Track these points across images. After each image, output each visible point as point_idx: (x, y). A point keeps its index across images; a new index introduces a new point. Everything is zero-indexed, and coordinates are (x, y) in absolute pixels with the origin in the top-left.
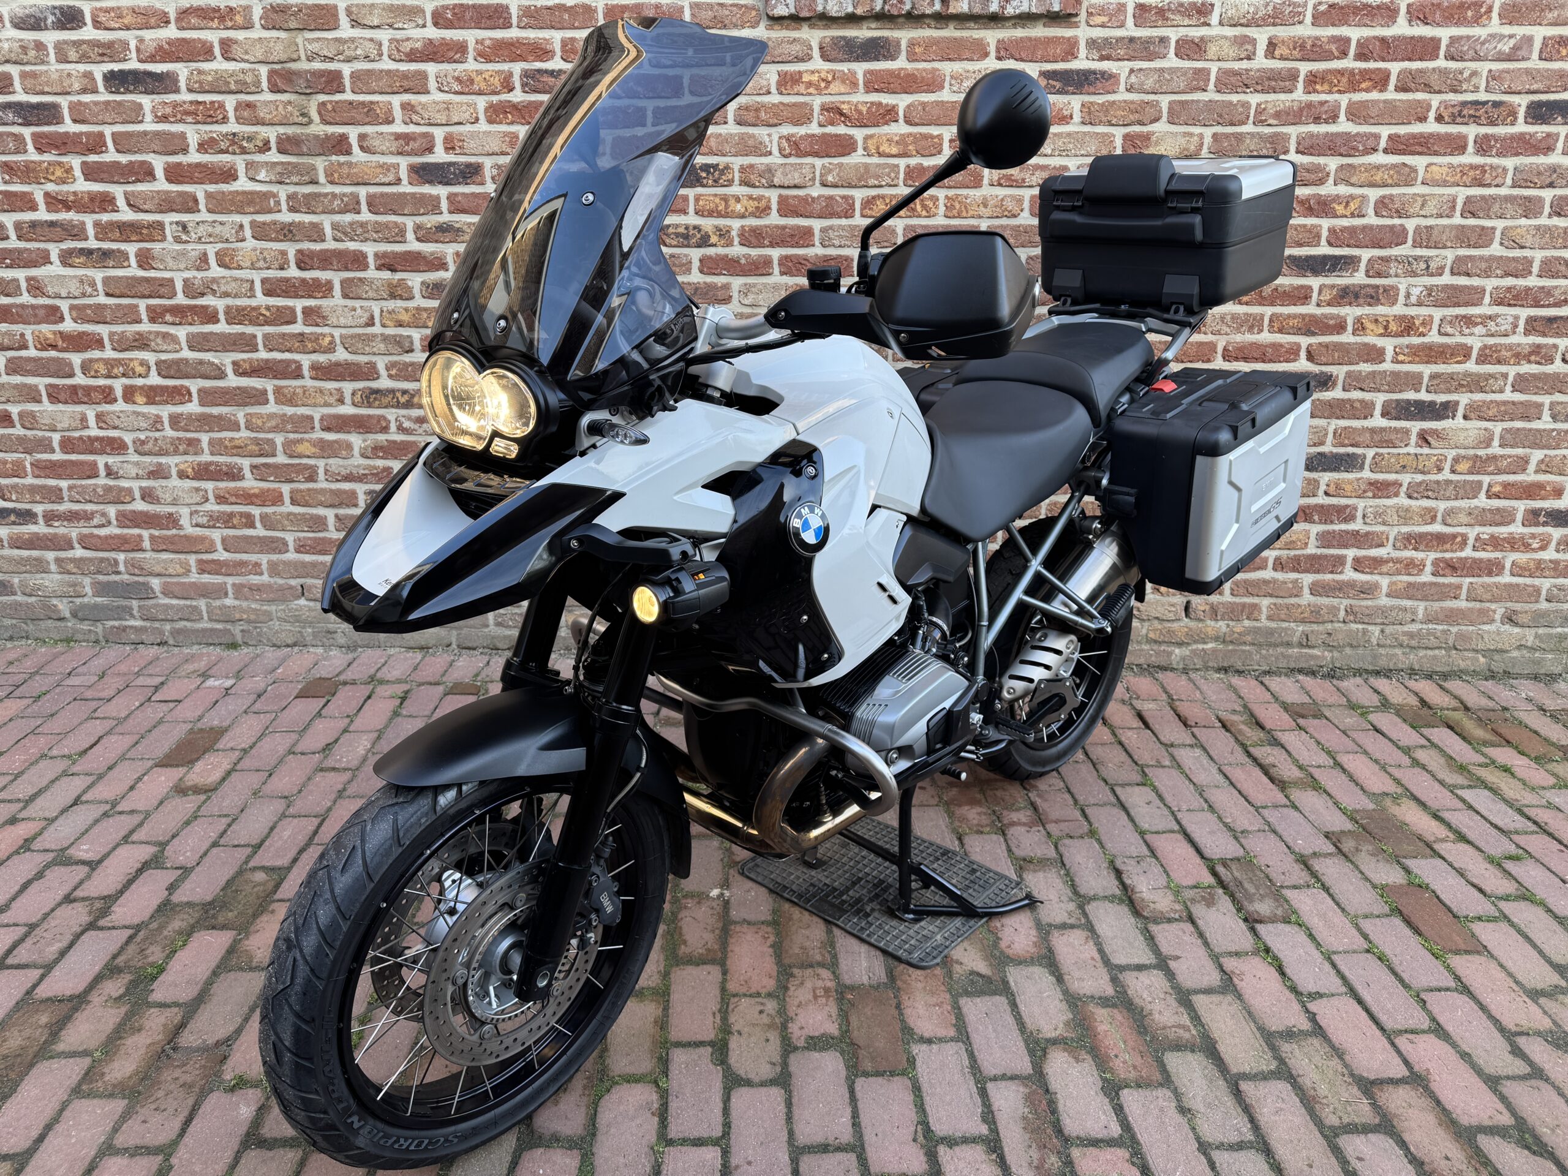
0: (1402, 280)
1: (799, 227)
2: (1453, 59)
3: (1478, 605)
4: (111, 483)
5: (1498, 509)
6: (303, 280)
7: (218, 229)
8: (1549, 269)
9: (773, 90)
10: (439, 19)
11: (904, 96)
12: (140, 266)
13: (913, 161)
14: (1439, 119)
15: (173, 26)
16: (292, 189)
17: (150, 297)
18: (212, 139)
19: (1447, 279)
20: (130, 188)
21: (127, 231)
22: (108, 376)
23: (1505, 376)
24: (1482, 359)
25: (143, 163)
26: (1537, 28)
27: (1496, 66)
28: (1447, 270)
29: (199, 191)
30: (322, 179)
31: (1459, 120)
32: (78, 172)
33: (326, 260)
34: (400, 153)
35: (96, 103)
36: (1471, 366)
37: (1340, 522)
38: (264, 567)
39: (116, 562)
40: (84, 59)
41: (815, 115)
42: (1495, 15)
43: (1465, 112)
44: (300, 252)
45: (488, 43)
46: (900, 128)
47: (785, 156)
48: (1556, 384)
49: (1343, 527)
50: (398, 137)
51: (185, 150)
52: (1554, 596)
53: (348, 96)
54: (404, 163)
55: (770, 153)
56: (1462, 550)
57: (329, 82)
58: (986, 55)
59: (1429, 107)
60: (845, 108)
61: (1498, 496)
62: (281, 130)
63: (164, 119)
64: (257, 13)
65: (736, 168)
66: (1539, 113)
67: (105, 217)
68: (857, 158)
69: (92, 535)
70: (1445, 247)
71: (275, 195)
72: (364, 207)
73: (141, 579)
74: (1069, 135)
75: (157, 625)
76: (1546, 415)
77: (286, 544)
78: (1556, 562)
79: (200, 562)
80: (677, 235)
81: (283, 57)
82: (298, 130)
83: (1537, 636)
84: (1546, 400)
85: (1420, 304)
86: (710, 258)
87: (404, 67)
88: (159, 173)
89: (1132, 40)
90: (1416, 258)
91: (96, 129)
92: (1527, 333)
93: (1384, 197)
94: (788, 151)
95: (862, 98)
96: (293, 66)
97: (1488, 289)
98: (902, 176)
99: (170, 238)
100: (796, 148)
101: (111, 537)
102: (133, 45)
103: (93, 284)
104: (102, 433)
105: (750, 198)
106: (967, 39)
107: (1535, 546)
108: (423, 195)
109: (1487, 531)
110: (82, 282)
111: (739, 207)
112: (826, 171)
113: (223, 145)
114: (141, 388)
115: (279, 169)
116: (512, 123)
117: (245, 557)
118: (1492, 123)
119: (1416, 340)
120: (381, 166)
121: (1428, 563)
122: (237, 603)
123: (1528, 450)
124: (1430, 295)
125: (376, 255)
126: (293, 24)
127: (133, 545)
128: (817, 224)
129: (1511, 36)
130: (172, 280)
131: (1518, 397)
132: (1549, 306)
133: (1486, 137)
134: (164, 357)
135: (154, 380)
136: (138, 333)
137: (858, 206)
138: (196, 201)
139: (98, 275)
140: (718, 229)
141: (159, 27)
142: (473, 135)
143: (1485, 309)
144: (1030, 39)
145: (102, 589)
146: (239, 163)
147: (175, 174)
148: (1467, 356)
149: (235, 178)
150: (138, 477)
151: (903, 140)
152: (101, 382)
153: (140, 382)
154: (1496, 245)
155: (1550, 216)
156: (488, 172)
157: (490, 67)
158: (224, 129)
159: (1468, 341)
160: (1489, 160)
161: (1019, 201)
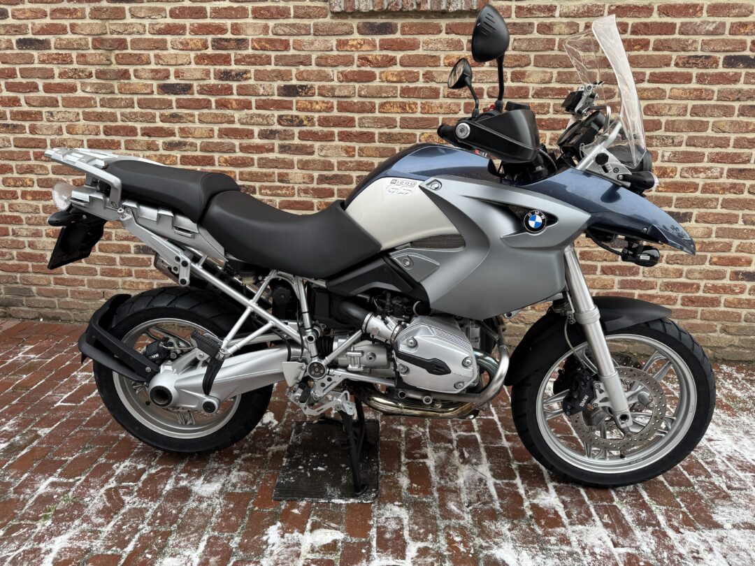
0: (660, 148)
1: (347, 117)
2: (683, 34)
3: (707, 322)
4: (15, 238)
5: (716, 271)
6: (107, 140)
7: (67, 115)
8: (738, 145)
9: (334, 48)
10: (173, 14)
11: (399, 52)
12: (31, 133)
13: (404, 85)
14: (677, 65)
15: (48, 17)
16: (102, 96)
17: (35, 148)
18: (65, 73)
19: (683, 148)
20: (27, 95)
21: (25, 116)
22: (15, 186)
23: (717, 200)
24: (705, 190)
25: (33, 83)
26: (727, 18)
27: (706, 38)
28: (684, 144)
29: (59, 96)
30: (116, 91)
31: (687, 65)
32: (3, 87)
33: (117, 131)
34: (153, 79)
35: (12, 54)
36: (698, 194)
37: (631, 275)
38: (86, 282)
39: (16, 277)
40: (7, 33)
41: (356, 61)
42: (704, 11)
43: (690, 61)
44: (105, 126)
45: (196, 25)
46: (398, 68)
47: (340, 82)
48: (746, 204)
49: (632, 278)
50: (152, 71)
51: (53, 77)
52: (748, 319)
53: (129, 51)
54: (155, 84)
55: (333, 80)
56: (697, 292)
57: (120, 44)
58: (441, 31)
59: (671, 58)
60: (370, 58)
61: (715, 264)
62: (98, 67)
63: (43, 62)
64: (88, 11)
65: (316, 87)
66: (730, 62)
67: (15, 109)
68: (377, 83)
69: (5, 264)
70: (682, 131)
71: (94, 99)
72: (136, 105)
73: (27, 287)
74: (483, 72)
75: (34, 310)
76: (740, 221)
77: (96, 271)
78: (749, 300)
79: (55, 279)
80: (287, 120)
81: (99, 32)
82: (106, 67)
83: (740, 340)
84: (740, 213)
85: (669, 161)
86: (303, 131)
87: (155, 37)
88: (41, 88)
89: (515, 24)
90: (667, 137)
91: (12, 66)
92: (728, 177)
93: (648, 105)
94: (341, 79)
95: (378, 53)
96: (104, 37)
97: (706, 154)
98: (399, 92)
99: (45, 119)
100: (346, 78)
101: (12, 265)
102: (30, 26)
103: (9, 141)
104: (11, 214)
105: (323, 102)
106: (430, 23)
107: (737, 291)
108: (164, 99)
109: (710, 283)
110: (4, 140)
111: (318, 107)
112: (361, 89)
113: (70, 75)
114: (30, 192)
115: (96, 86)
116: (207, 64)
117: (76, 277)
118: (705, 67)
119: (668, 180)
120: (145, 85)
121: (679, 298)
122: (72, 300)
123: (731, 240)
124: (675, 156)
125: (141, 128)
126: (104, 17)
127: (24, 270)
128: (357, 116)
129: (714, 22)
130: (45, 140)
131: (725, 211)
132: (739, 163)
133: (702, 74)
134: (40, 177)
135: (36, 188)
136: (29, 165)
137: (377, 107)
138: (57, 101)
139: (11, 137)
140: (307, 117)
141: (42, 18)
142: (189, 70)
143: (705, 164)
144: (462, 23)
145: (9, 291)
146: (78, 83)
147: (48, 88)
148: (696, 189)
149: (76, 91)
150: (27, 236)
151: (399, 74)
152: (12, 189)
153: (29, 189)
154: (709, 130)
155: (738, 116)
156: (195, 88)
157: (197, 37)
158: (71, 67)
159: (697, 181)
160: (704, 86)
161: (459, 105)
